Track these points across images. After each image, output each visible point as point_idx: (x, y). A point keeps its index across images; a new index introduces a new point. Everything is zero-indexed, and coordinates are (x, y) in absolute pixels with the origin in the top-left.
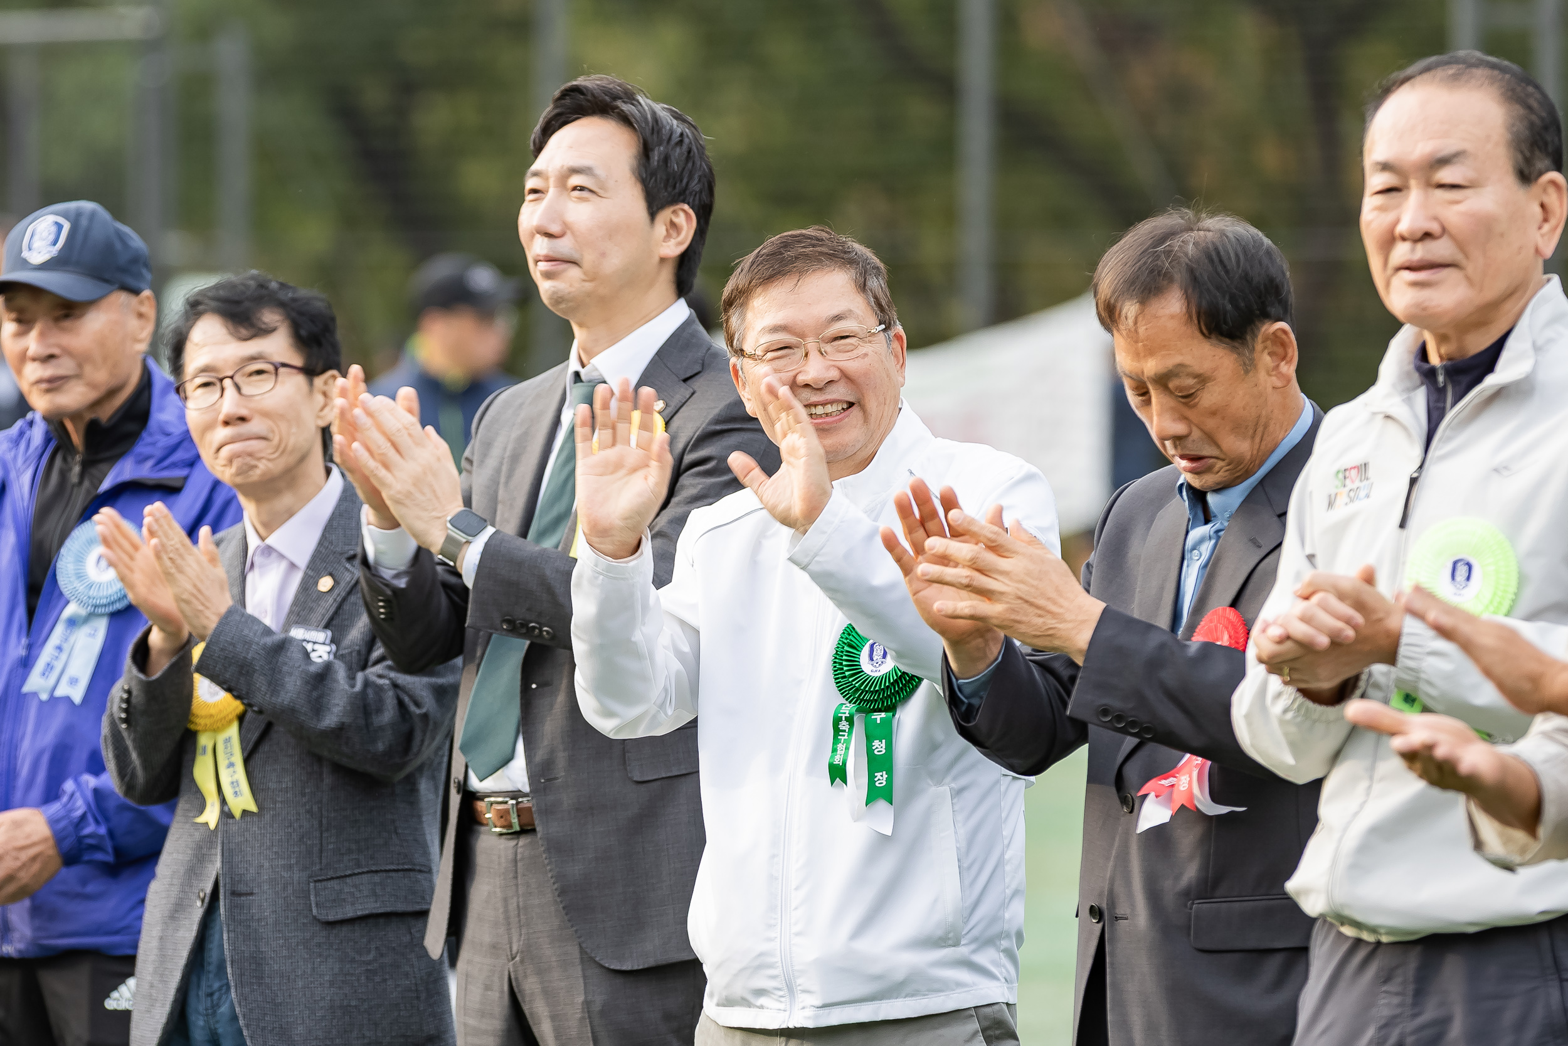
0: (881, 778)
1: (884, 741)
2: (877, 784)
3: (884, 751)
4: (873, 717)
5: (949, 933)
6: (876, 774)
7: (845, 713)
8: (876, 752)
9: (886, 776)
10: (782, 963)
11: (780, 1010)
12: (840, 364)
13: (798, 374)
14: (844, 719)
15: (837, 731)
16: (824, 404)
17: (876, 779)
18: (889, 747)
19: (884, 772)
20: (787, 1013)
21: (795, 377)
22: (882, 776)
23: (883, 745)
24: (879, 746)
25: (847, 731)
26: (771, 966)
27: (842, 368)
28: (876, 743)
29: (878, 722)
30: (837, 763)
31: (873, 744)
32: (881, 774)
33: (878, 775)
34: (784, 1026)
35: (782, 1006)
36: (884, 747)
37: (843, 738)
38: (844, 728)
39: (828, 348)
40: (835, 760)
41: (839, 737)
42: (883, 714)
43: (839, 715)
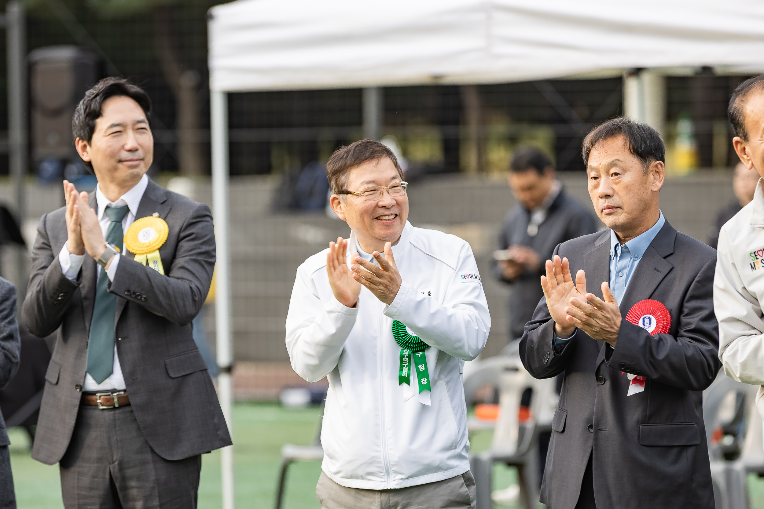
0: (424, 381)
1: (423, 365)
2: (423, 383)
3: (424, 369)
4: (417, 355)
5: (453, 444)
6: (421, 379)
7: (406, 354)
8: (420, 370)
9: (427, 380)
10: (384, 462)
11: (382, 481)
12: (396, 198)
13: (379, 202)
14: (405, 357)
15: (402, 362)
16: (389, 215)
17: (422, 382)
18: (426, 367)
19: (425, 378)
20: (386, 483)
21: (378, 203)
22: (424, 380)
23: (423, 366)
24: (422, 367)
25: (407, 362)
26: (379, 462)
27: (396, 200)
28: (420, 366)
29: (420, 357)
30: (404, 376)
31: (419, 366)
32: (424, 379)
33: (423, 379)
34: (385, 488)
35: (383, 480)
36: (424, 367)
37: (405, 365)
38: (405, 361)
39: (390, 191)
40: (403, 374)
41: (403, 364)
42: (421, 353)
43: (403, 355)
